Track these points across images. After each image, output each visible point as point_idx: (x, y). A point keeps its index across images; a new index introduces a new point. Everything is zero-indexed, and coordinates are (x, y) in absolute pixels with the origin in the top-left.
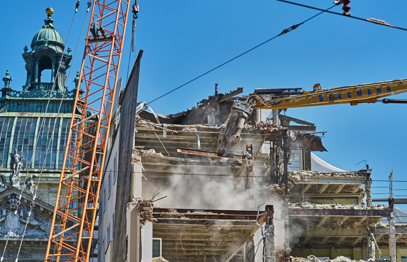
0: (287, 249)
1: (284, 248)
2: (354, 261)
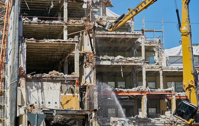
2: (125, 58)
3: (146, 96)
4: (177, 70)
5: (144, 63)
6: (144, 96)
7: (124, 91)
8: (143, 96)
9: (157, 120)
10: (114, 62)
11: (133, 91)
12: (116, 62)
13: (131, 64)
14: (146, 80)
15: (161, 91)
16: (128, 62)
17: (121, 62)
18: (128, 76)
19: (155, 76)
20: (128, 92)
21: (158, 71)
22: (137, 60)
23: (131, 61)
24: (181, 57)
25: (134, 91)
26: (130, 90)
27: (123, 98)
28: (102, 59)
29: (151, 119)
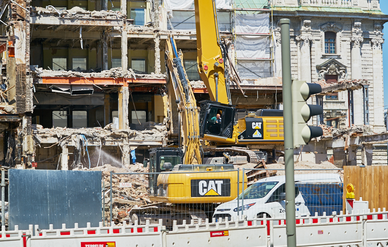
2: (88, 12)
3: (127, 88)
4: (188, 38)
5: (125, 23)
6: (123, 88)
7: (85, 77)
8: (121, 86)
9: (149, 133)
10: (67, 19)
11: (103, 76)
12: (69, 19)
13: (99, 25)
14: (128, 55)
15: (156, 78)
16: (93, 20)
17: (79, 19)
18: (92, 47)
19: (146, 49)
20: (92, 79)
21: (152, 39)
22: (111, 16)
23: (99, 18)
25: (103, 78)
26: (96, 75)
27: (82, 90)
28: (41, 13)
29: (137, 132)
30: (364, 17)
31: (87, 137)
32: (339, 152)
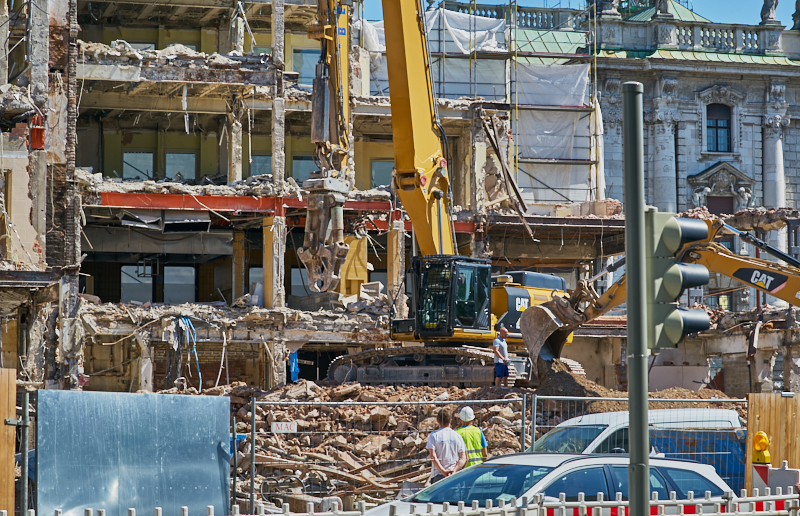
0: (72, 25)
1: (66, 23)
2: (203, 54)
3: (283, 219)
5: (279, 80)
6: (274, 219)
7: (194, 194)
8: (269, 214)
9: (327, 317)
11: (230, 194)
13: (224, 83)
14: (285, 149)
16: (211, 73)
17: (181, 71)
18: (208, 130)
20: (207, 198)
23: (224, 69)
24: (436, 59)
25: (232, 196)
26: (211, 188)
27: (187, 221)
28: (101, 55)
29: (302, 314)
30: (791, 74)
31: (196, 323)
32: (736, 363)
